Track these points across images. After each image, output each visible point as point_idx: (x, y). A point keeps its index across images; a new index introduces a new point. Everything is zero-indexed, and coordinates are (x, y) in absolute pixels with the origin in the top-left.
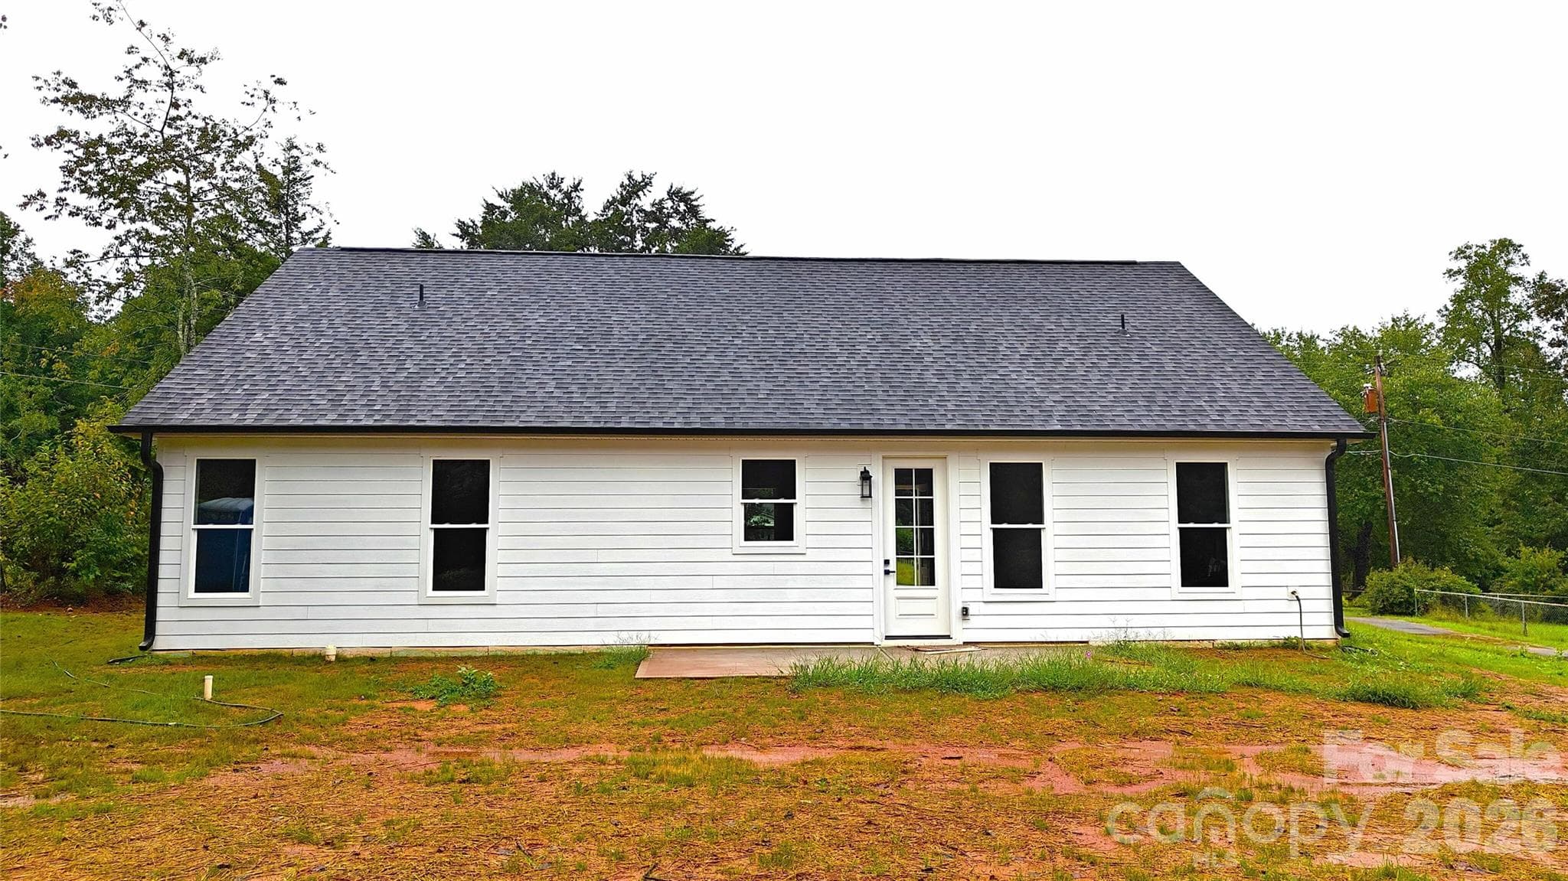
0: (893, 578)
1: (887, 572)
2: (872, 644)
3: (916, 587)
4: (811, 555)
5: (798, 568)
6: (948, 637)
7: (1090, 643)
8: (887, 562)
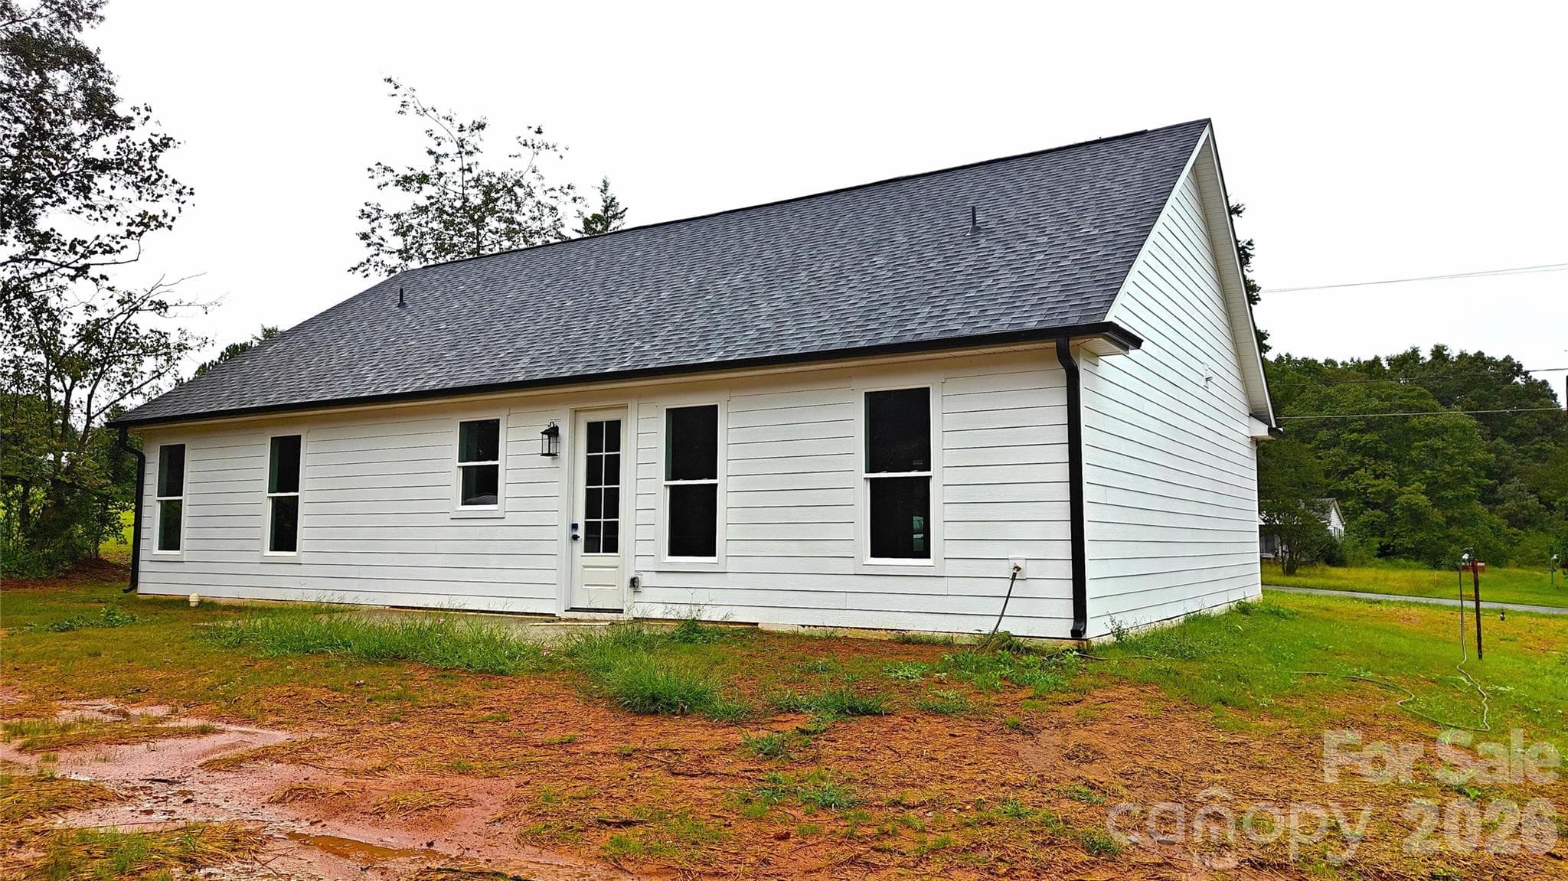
0: (580, 544)
1: (575, 538)
2: (554, 615)
3: (601, 554)
4: (510, 519)
5: (499, 533)
6: (621, 611)
7: (759, 626)
8: (575, 527)
